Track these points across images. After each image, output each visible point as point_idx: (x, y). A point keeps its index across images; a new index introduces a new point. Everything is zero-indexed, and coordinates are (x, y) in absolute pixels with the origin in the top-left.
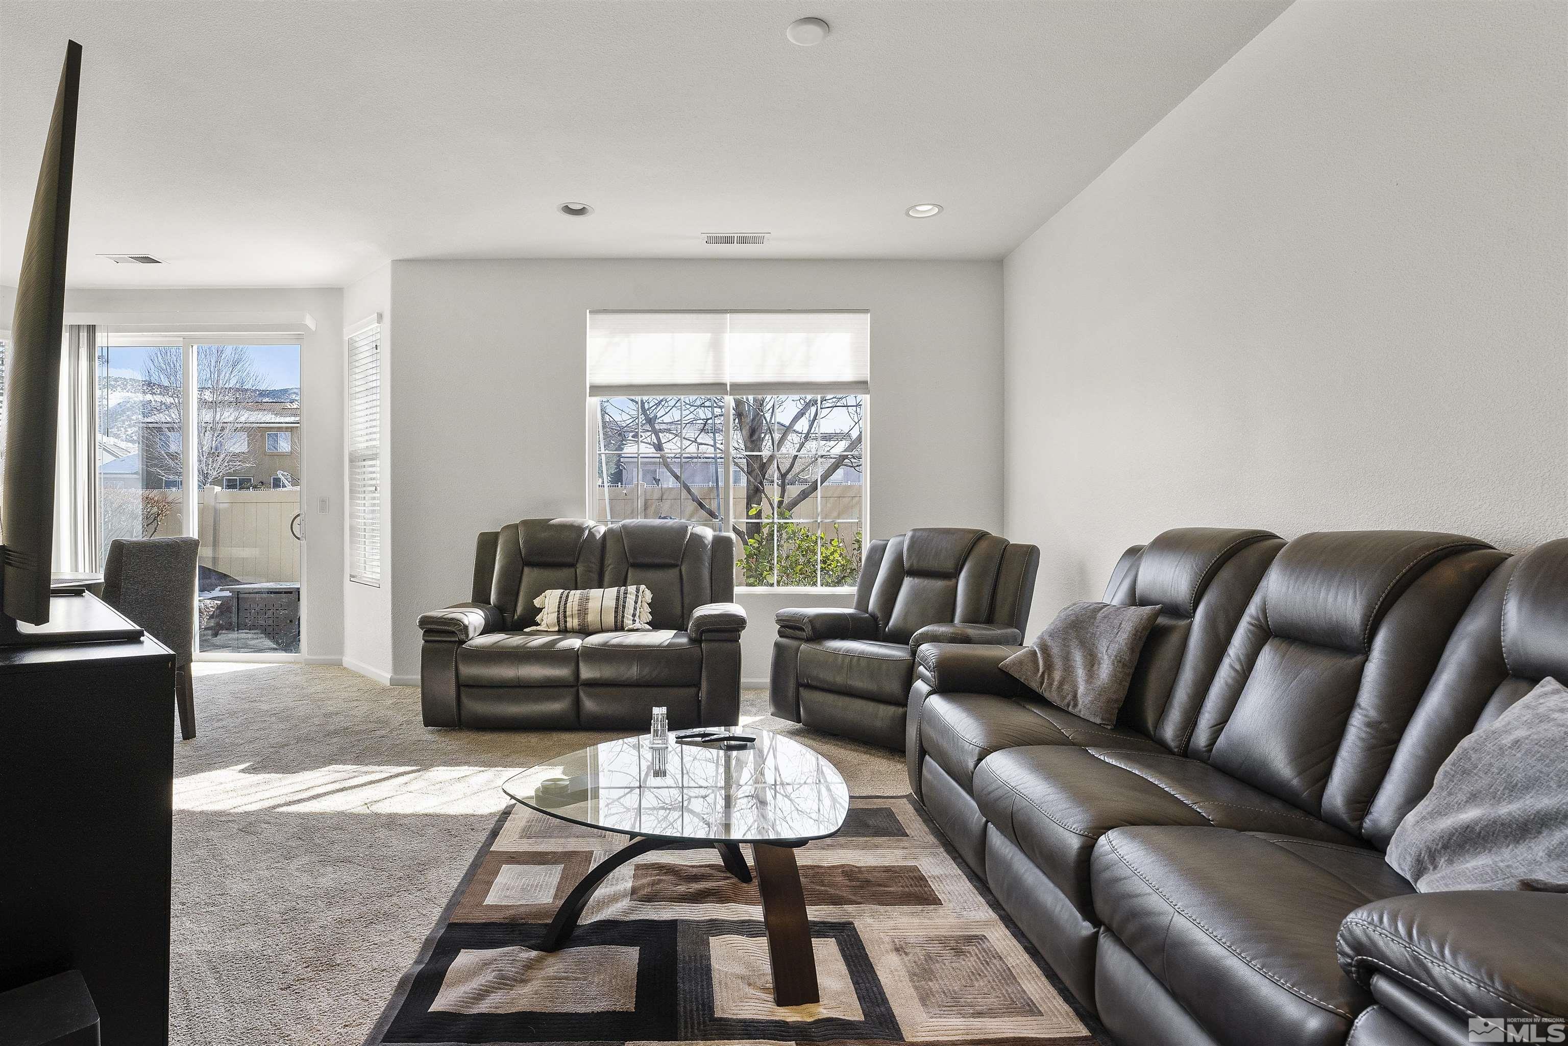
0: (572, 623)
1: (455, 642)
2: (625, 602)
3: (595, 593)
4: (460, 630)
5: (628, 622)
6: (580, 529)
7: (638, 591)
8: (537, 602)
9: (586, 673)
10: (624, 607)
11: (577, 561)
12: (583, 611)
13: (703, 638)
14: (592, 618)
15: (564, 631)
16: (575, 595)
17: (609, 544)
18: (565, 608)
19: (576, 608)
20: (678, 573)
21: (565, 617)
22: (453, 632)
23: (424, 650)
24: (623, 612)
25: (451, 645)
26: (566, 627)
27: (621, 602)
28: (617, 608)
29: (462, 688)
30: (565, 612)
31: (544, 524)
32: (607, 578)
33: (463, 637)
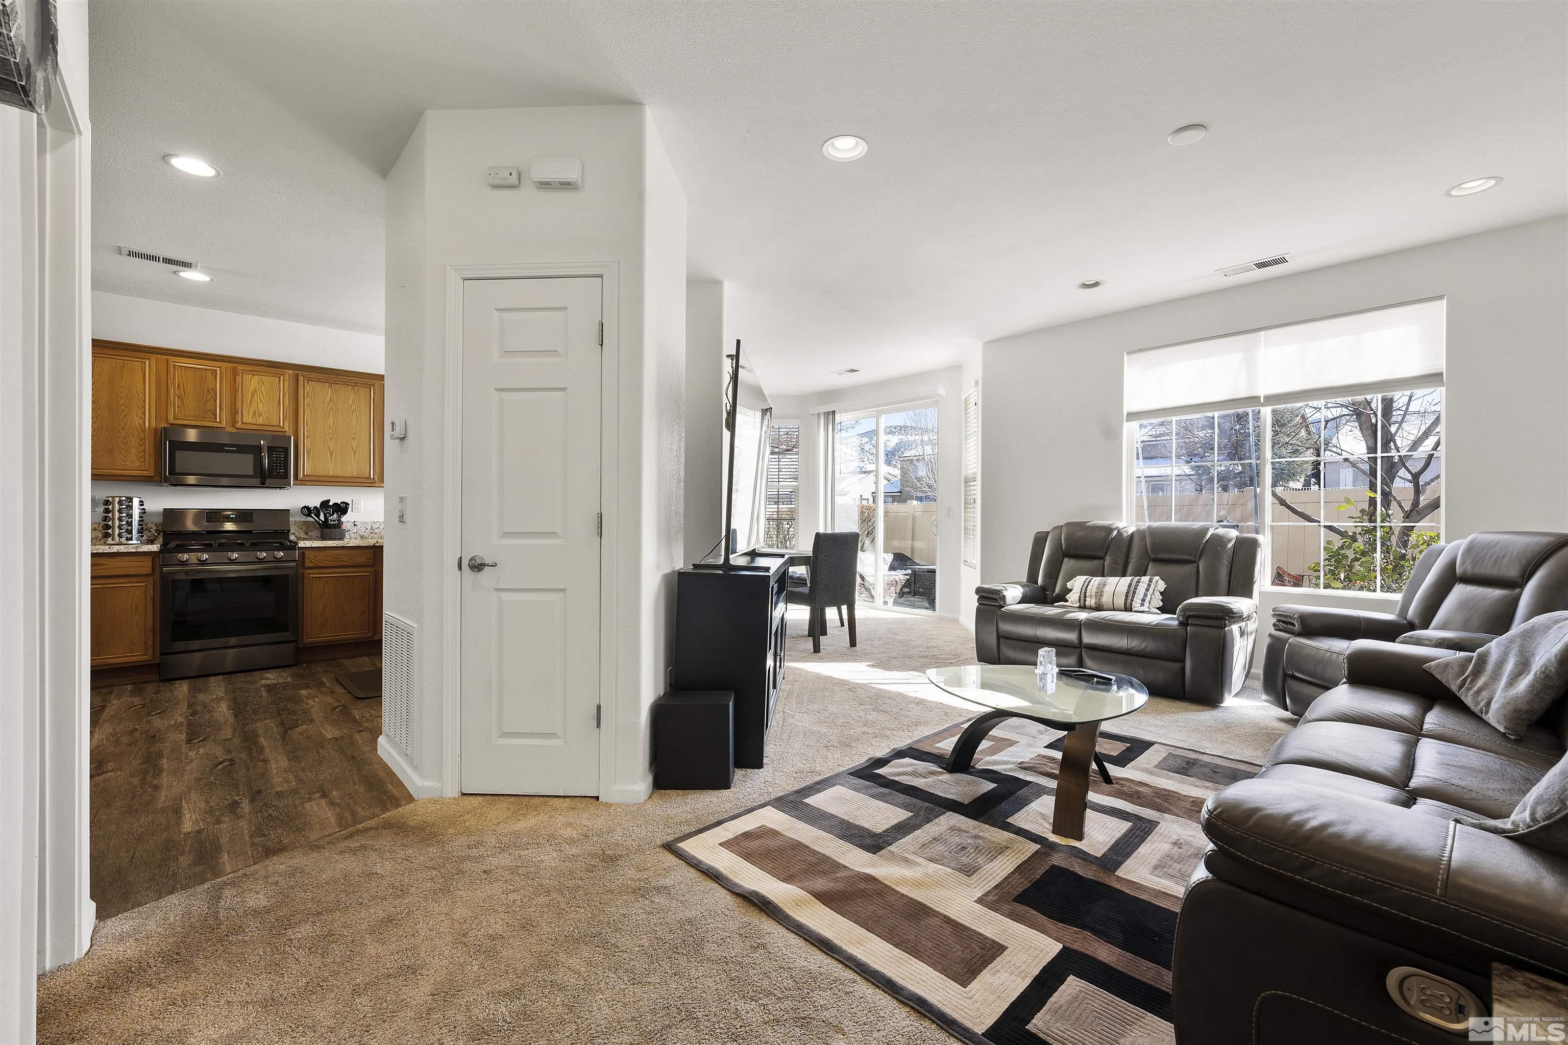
0: (1091, 602)
1: (997, 606)
2: (1136, 589)
3: (1112, 581)
4: (1000, 598)
5: (1136, 605)
6: (1109, 530)
7: (1151, 581)
8: (1069, 585)
9: (1088, 639)
10: (1134, 593)
11: (1105, 556)
12: (1099, 594)
13: (1190, 622)
14: (1106, 599)
15: (1083, 607)
16: (1097, 580)
17: (1136, 541)
18: (1086, 590)
19: (1094, 590)
20: (1195, 569)
21: (1085, 597)
22: (996, 599)
23: (978, 610)
24: (1133, 597)
25: (994, 608)
26: (1085, 604)
27: (1132, 589)
28: (1127, 593)
29: (1001, 639)
30: (1085, 593)
31: (1081, 525)
32: (1130, 569)
33: (1002, 603)
